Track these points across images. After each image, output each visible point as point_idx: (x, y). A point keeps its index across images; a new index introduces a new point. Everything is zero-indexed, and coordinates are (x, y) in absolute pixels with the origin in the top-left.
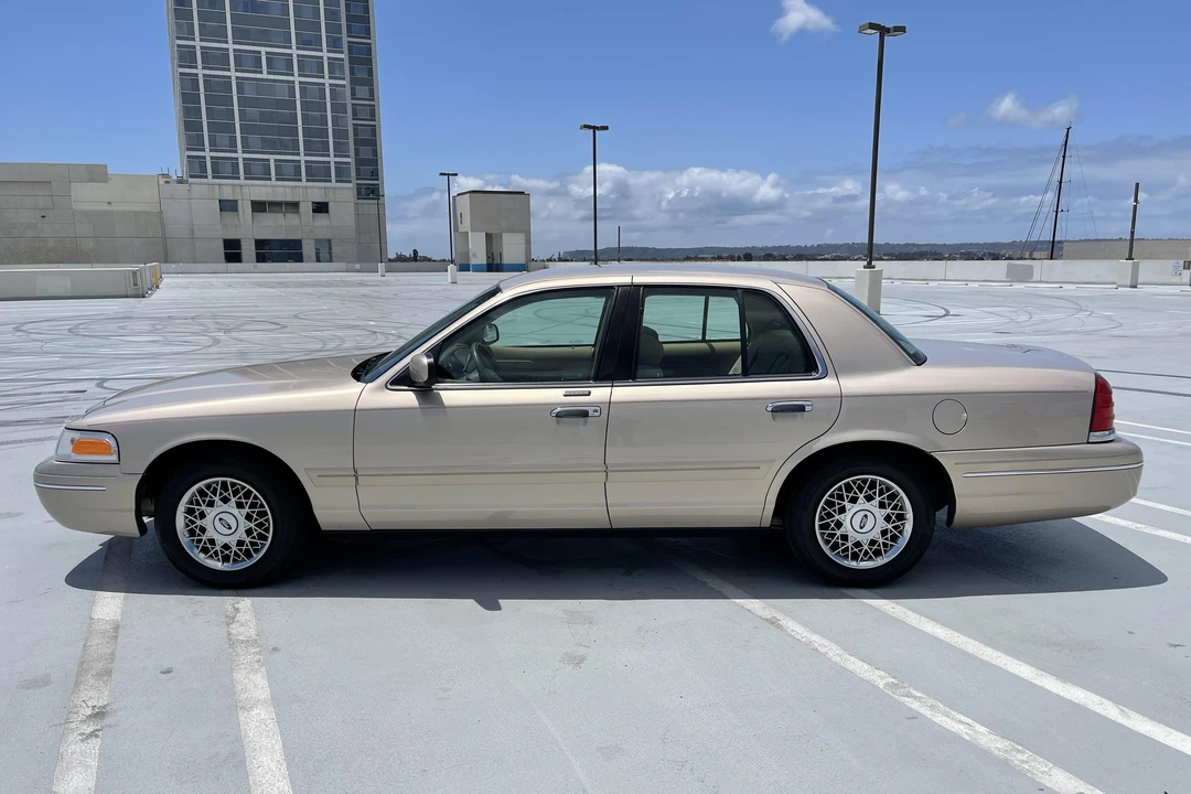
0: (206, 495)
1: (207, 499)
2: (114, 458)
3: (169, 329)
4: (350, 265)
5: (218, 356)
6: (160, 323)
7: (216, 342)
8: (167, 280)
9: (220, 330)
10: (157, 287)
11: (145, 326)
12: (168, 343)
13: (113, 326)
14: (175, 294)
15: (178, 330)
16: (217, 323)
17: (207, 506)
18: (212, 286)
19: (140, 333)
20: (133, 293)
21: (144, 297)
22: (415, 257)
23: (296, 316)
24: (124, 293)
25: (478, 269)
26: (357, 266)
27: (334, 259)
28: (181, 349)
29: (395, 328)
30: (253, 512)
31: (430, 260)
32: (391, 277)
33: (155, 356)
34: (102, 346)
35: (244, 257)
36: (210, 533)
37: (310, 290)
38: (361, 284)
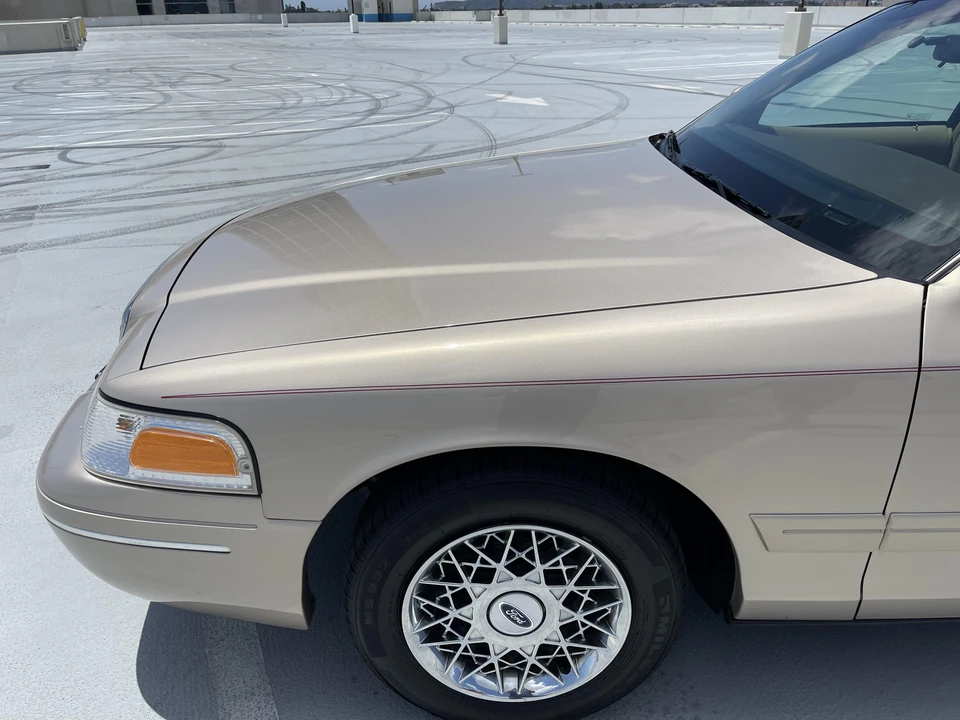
0: (473, 557)
1: (475, 566)
2: (244, 481)
3: (113, 83)
4: (253, 16)
5: (179, 116)
6: (101, 77)
7: (167, 98)
8: (91, 34)
9: (164, 84)
10: (85, 40)
11: (85, 80)
12: (119, 100)
13: (55, 81)
14: (102, 46)
15: (122, 84)
16: (157, 76)
17: (475, 581)
18: (132, 37)
19: (85, 89)
20: (66, 46)
21: (76, 50)
22: (303, 9)
23: (232, 68)
24: (57, 47)
25: (371, 19)
26: (260, 17)
27: (237, 10)
28: (135, 107)
29: (343, 81)
30: (584, 592)
31: (316, 11)
32: (294, 27)
33: (111, 115)
34: (52, 105)
35: (155, 9)
36: (478, 631)
37: (227, 40)
38: (270, 34)
